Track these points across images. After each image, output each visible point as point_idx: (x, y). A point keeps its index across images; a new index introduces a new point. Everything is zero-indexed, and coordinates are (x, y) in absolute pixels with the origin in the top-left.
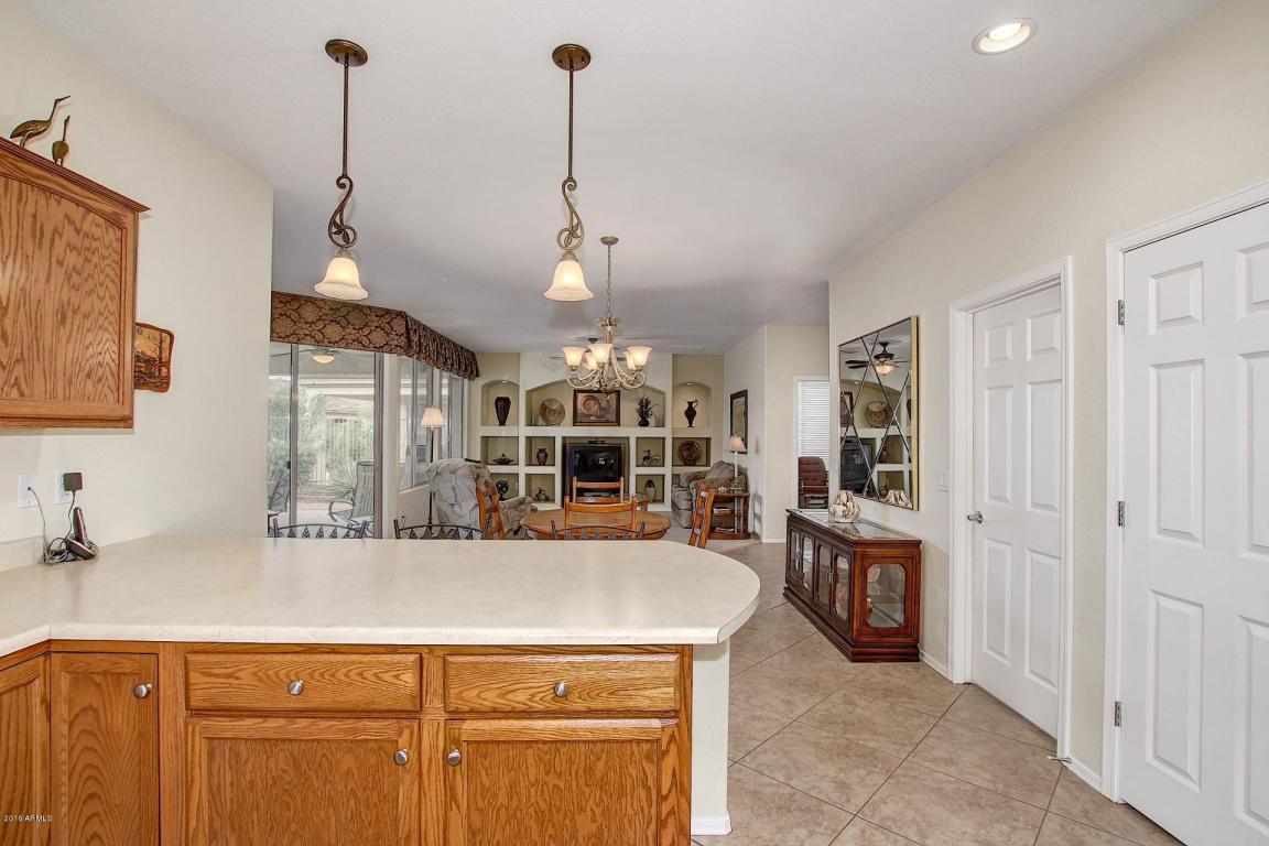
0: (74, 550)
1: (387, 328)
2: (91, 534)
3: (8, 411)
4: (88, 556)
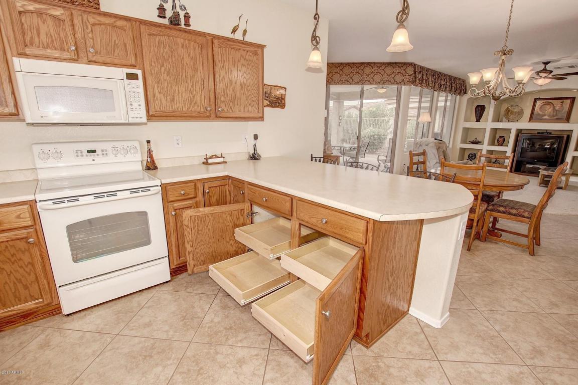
0: (254, 157)
1: (404, 73)
2: (259, 151)
3: (229, 116)
4: (258, 159)
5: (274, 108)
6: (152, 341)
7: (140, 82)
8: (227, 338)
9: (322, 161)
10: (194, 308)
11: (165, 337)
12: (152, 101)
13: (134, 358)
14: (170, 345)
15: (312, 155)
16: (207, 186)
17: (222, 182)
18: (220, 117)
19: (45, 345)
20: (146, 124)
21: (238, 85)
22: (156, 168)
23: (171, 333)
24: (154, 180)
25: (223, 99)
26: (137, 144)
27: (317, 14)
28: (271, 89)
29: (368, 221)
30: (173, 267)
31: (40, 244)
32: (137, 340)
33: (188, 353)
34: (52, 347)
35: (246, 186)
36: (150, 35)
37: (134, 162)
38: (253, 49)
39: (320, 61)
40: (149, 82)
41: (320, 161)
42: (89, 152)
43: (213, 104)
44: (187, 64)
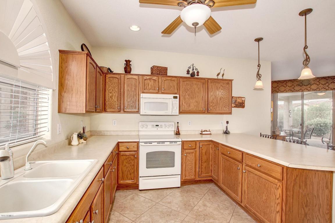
0: (226, 132)
2: (229, 130)
3: (214, 112)
4: (228, 134)
5: (238, 108)
6: (171, 210)
7: (178, 99)
8: (205, 219)
9: (269, 138)
10: (190, 201)
11: (176, 209)
12: (181, 106)
13: (163, 214)
14: (178, 213)
15: (261, 133)
16: (201, 144)
17: (209, 143)
18: (210, 113)
19: (133, 199)
20: (178, 115)
21: (219, 98)
22: (180, 134)
23: (179, 209)
24: (179, 138)
25: (211, 104)
26: (173, 124)
27: (259, 64)
28: (236, 98)
29: (283, 167)
30: (182, 181)
31: (137, 158)
32: (165, 207)
33: (186, 220)
34: (135, 200)
35: (220, 146)
36: (183, 81)
37: (171, 131)
38: (227, 82)
39: (262, 85)
40: (181, 99)
41: (268, 137)
42: (156, 126)
43: (206, 107)
44: (196, 91)
